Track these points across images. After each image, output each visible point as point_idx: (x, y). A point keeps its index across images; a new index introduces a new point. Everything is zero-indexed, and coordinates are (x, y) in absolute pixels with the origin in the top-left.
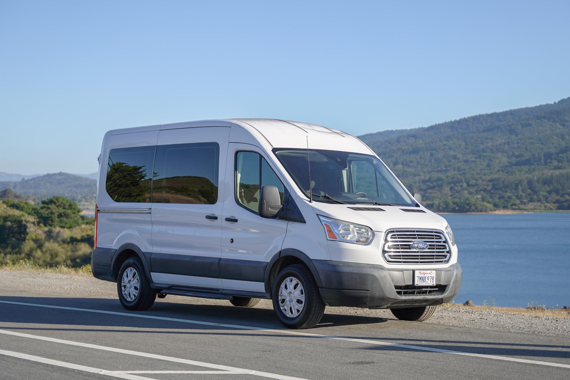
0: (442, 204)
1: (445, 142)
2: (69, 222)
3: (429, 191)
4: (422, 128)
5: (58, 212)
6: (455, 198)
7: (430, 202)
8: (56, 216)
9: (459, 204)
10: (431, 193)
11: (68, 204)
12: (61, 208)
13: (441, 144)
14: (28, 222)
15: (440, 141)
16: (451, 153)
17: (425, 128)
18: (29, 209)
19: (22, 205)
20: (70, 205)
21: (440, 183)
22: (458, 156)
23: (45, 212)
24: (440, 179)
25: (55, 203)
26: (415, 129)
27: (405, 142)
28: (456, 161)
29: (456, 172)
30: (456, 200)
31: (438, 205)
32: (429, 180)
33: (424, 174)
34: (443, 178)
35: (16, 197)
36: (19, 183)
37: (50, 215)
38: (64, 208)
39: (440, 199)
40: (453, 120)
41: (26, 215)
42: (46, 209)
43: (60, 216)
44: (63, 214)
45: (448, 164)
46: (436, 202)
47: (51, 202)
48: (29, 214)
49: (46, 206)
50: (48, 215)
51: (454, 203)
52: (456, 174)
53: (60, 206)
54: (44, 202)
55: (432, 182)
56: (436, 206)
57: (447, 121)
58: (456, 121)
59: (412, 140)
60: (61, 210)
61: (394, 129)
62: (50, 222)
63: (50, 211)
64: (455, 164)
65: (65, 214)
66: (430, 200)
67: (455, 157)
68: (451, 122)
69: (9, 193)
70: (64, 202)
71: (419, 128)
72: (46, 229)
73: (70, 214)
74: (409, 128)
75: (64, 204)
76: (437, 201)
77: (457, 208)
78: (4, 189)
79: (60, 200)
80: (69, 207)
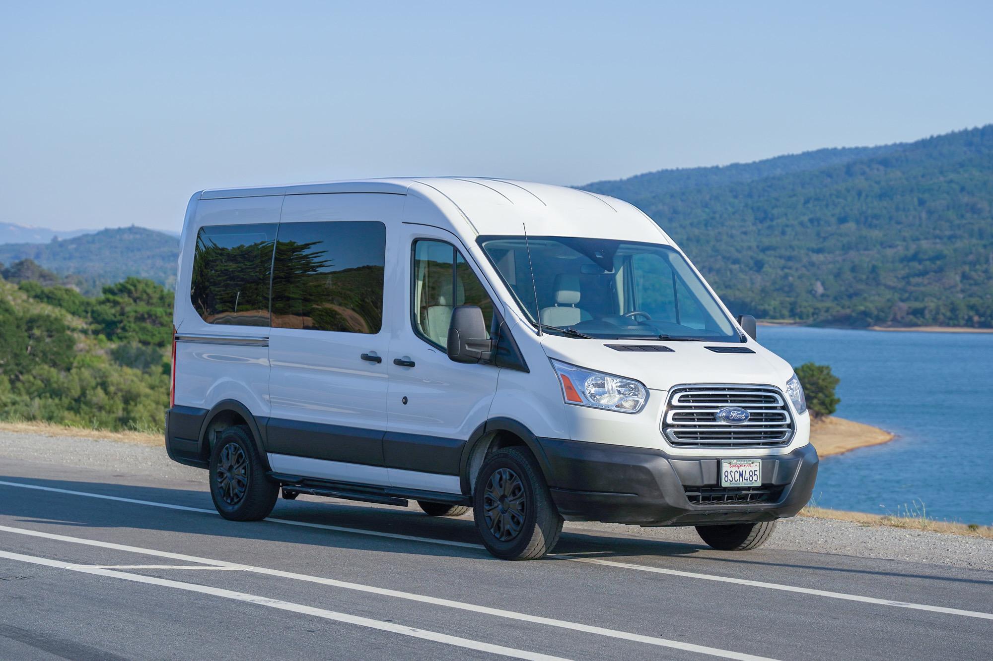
0: (943, 310)
1: (952, 176)
2: (159, 333)
3: (914, 280)
4: (901, 145)
5: (136, 312)
6: (971, 296)
7: (917, 305)
8: (132, 319)
9: (982, 310)
10: (918, 285)
11: (157, 295)
12: (142, 304)
13: (942, 179)
14: (73, 330)
15: (941, 173)
16: (965, 199)
17: (907, 144)
18: (74, 303)
19: (59, 294)
20: (162, 298)
21: (938, 263)
22: (979, 206)
23: (109, 312)
24: (939, 257)
25: (129, 293)
26: (886, 147)
27: (863, 173)
28: (976, 216)
29: (974, 241)
30: (974, 301)
31: (934, 312)
32: (915, 257)
33: (904, 243)
34: (946, 252)
35: (43, 276)
36: (47, 246)
37: (119, 318)
38: (148, 303)
39: (939, 299)
40: (970, 128)
41: (69, 317)
42: (112, 304)
43: (141, 318)
44: (146, 316)
45: (957, 222)
46: (931, 304)
47: (123, 289)
48: (73, 314)
49: (111, 297)
50: (115, 315)
51: (972, 307)
52: (974, 246)
53: (140, 299)
54: (106, 291)
55: (920, 262)
56: (931, 311)
57: (956, 130)
58: (976, 130)
59: (878, 170)
60: (142, 308)
61: (839, 147)
62: (119, 331)
63: (118, 308)
64: (972, 224)
65: (150, 316)
66: (916, 299)
67: (974, 209)
68: (965, 132)
69: (28, 268)
70: (150, 291)
71: (895, 145)
72: (113, 346)
73: (162, 317)
74: (871, 145)
75: (148, 294)
76: (932, 301)
77: (976, 319)
78: (17, 261)
79: (140, 287)
80: (159, 301)
